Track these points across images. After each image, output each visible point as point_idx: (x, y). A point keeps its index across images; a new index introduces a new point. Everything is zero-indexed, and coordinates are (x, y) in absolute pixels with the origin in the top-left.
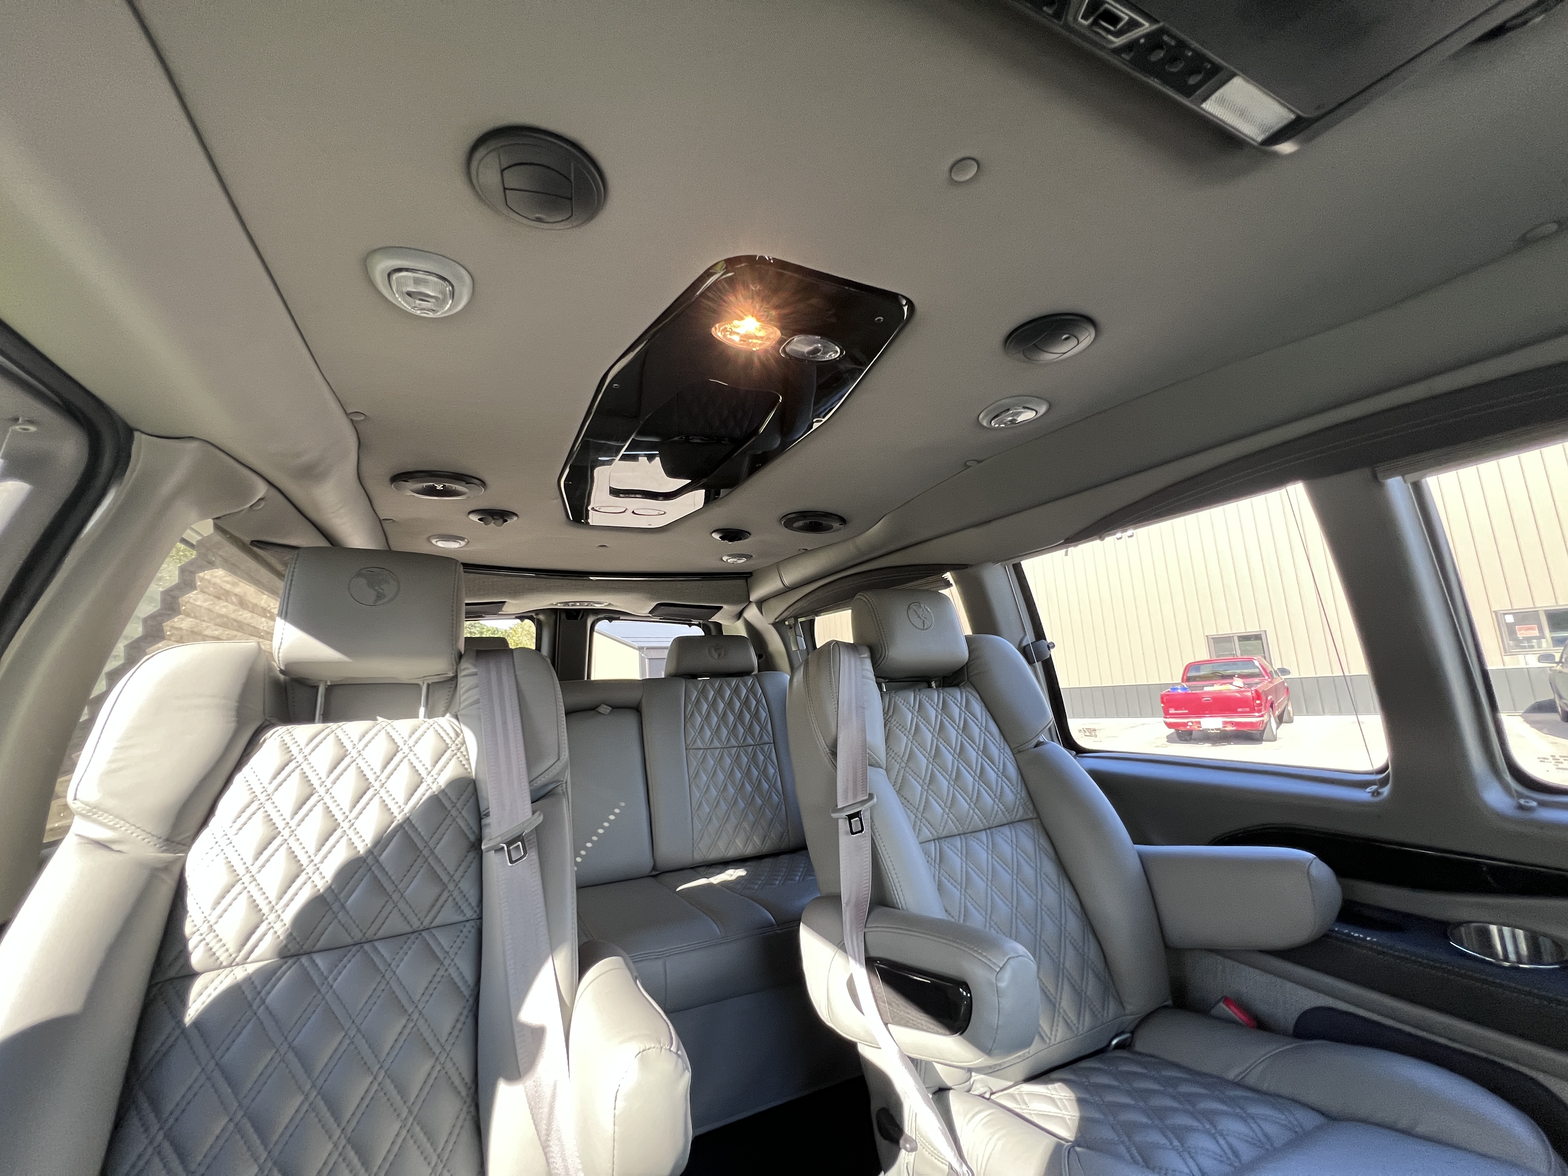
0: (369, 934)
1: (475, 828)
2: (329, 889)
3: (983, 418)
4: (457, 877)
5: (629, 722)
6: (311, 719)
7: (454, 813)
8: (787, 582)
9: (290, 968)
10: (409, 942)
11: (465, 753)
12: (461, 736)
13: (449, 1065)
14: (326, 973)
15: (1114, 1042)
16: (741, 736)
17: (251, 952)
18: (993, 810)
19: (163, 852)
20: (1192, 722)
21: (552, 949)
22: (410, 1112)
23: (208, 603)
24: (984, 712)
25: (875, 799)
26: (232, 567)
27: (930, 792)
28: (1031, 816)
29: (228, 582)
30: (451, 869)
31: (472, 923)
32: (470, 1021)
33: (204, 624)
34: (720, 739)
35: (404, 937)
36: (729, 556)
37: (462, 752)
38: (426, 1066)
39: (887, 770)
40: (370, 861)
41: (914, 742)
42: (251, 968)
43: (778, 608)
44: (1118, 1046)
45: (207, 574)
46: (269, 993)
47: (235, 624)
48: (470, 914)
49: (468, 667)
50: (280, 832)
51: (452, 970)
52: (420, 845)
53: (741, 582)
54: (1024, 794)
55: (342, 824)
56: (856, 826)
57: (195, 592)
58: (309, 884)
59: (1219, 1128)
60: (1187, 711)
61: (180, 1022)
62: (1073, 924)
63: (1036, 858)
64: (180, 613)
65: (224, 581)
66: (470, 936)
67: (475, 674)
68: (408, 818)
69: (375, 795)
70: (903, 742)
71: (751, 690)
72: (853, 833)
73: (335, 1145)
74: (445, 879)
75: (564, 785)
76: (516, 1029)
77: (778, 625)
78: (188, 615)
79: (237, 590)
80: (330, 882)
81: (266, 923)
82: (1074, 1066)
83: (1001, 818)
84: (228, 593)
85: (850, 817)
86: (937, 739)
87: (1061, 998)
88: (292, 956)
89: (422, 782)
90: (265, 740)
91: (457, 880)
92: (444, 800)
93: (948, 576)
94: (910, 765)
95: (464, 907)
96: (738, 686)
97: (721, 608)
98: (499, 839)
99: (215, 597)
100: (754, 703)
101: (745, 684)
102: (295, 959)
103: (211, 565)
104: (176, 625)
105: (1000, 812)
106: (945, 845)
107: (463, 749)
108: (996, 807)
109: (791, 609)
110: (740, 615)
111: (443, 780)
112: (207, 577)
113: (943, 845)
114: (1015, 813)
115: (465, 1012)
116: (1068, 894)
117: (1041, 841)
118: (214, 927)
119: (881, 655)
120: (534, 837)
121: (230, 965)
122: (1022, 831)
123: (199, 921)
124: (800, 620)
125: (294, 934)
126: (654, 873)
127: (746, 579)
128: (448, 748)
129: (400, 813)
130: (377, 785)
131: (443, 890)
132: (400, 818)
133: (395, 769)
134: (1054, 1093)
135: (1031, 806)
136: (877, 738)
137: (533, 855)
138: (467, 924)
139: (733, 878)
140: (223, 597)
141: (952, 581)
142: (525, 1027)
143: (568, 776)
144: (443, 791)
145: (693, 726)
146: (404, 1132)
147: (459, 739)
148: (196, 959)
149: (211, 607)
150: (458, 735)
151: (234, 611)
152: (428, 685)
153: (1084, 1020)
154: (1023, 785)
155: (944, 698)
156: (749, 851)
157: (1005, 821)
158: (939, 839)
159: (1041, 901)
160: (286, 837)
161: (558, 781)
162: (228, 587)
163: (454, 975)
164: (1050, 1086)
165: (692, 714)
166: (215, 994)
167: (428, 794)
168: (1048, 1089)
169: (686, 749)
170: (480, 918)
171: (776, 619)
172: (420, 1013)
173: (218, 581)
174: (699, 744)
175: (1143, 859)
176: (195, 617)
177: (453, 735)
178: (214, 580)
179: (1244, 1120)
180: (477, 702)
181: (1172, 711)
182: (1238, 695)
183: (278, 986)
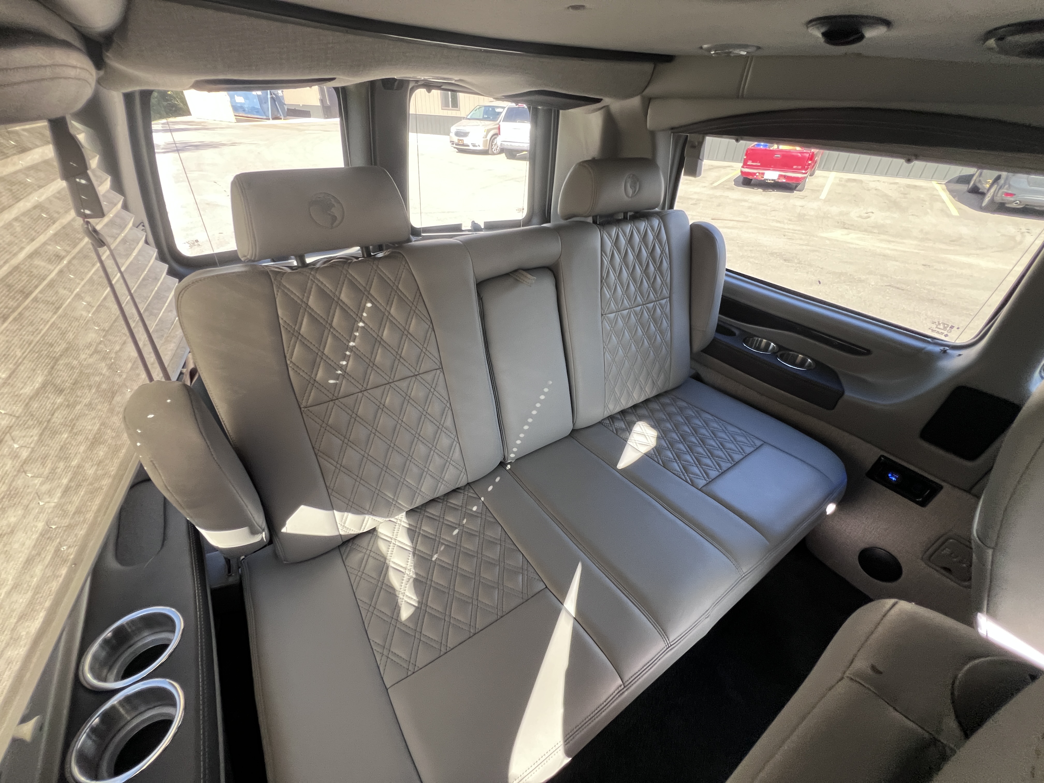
20: (759, 173)
181: (750, 163)
182: (800, 155)
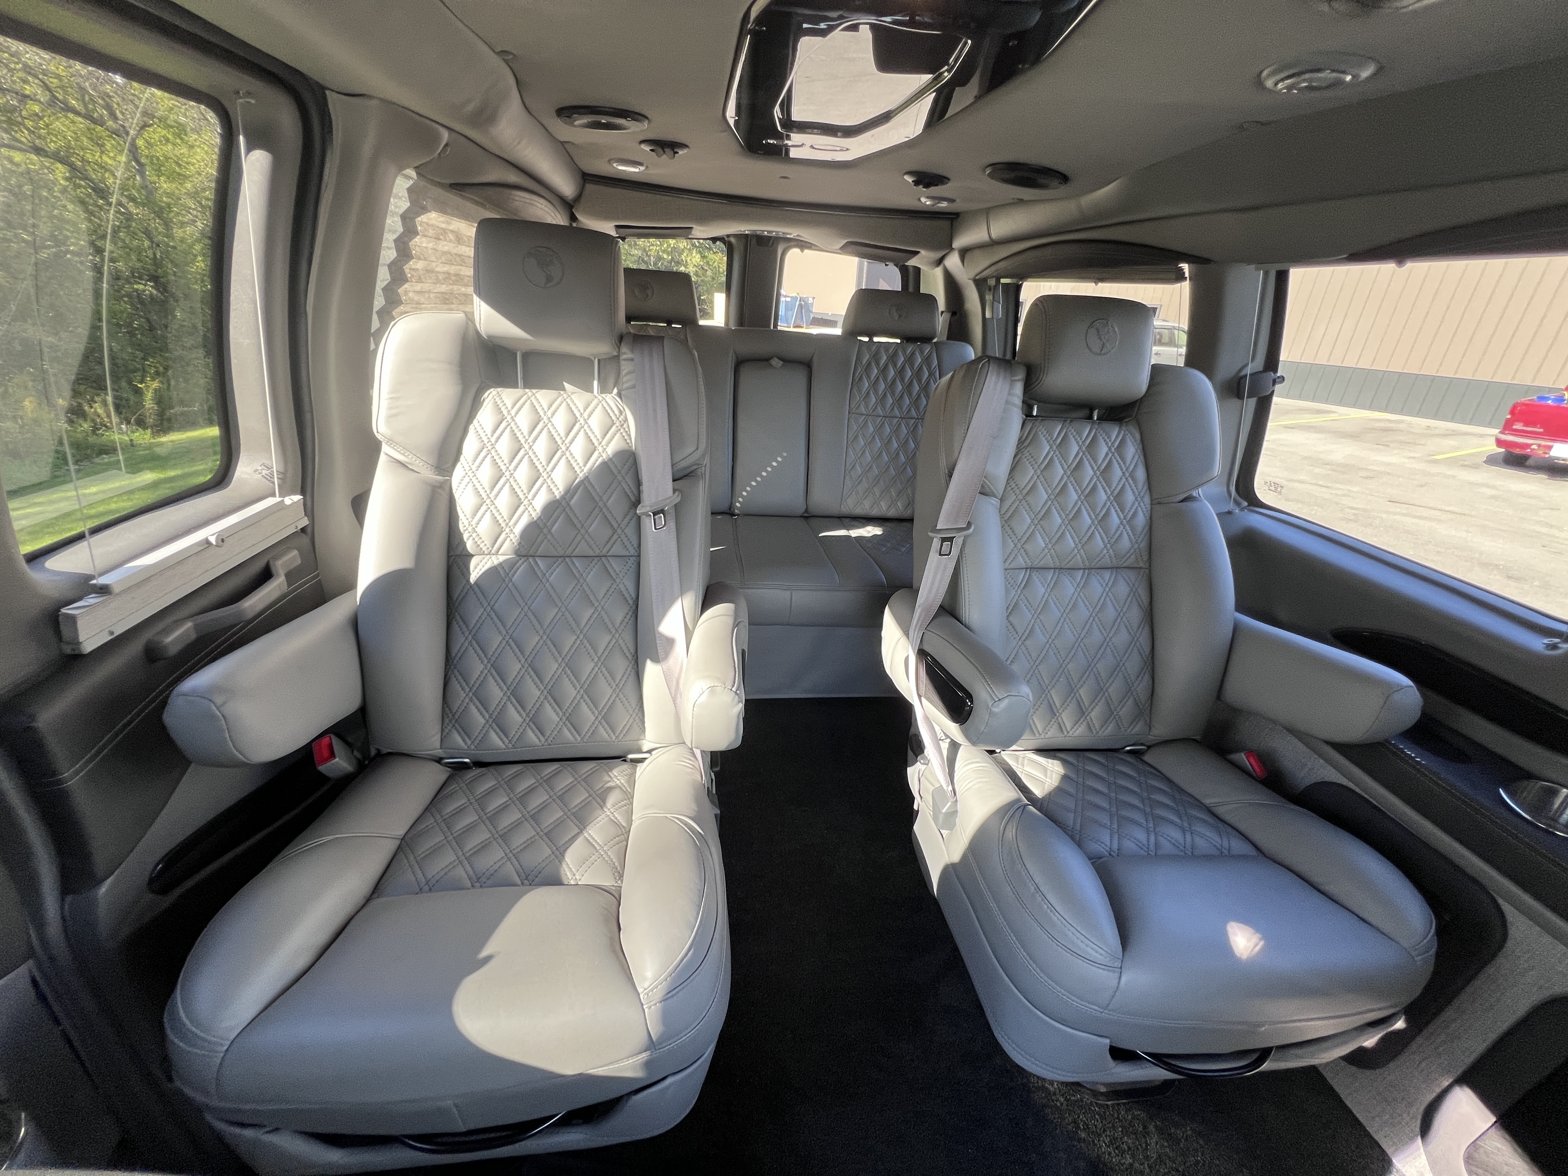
0: (568, 552)
1: (635, 492)
2: (540, 518)
3: (1269, 76)
4: (623, 525)
5: (798, 378)
6: (515, 385)
7: (619, 478)
8: (994, 235)
9: (523, 563)
10: (594, 562)
11: (627, 429)
12: (624, 414)
13: (621, 641)
14: (544, 571)
15: (1128, 748)
16: (905, 407)
17: (499, 549)
18: (1101, 552)
19: (437, 475)
20: (1539, 446)
21: (682, 593)
22: (599, 659)
23: (431, 244)
24: (1137, 457)
25: (971, 530)
26: (442, 208)
27: (1039, 527)
28: (1142, 565)
29: (443, 222)
30: (619, 519)
31: (634, 558)
32: (633, 619)
33: (434, 264)
34: (884, 407)
35: (591, 559)
36: (927, 197)
37: (624, 429)
38: (608, 638)
39: (1002, 500)
40: (563, 503)
41: (1041, 477)
42: (502, 558)
43: (981, 263)
44: (1129, 752)
45: (423, 218)
46: (513, 576)
47: (458, 259)
48: (633, 552)
49: (626, 352)
50: (504, 474)
51: (621, 586)
52: (597, 499)
53: (945, 224)
54: (1144, 545)
55: (543, 474)
56: (945, 549)
57: (419, 237)
58: (526, 514)
59: (1157, 829)
60: (1542, 430)
61: (468, 581)
62: (1133, 664)
63: (1125, 604)
64: (413, 258)
65: (439, 222)
66: (633, 566)
67: (632, 360)
68: (587, 477)
69: (563, 456)
70: (1028, 474)
71: (927, 360)
72: (940, 555)
73: (559, 665)
74: (615, 525)
75: (703, 468)
76: (657, 636)
77: (980, 283)
78: (419, 259)
79: (451, 227)
80: (540, 514)
81: (504, 533)
82: (1082, 753)
83: (1107, 561)
84: (445, 231)
85: (944, 540)
86: (1068, 477)
87: (1092, 710)
88: (524, 556)
89: (595, 450)
90: (484, 400)
91: (623, 528)
92: (612, 466)
93: (1185, 267)
94: (1028, 498)
95: (629, 546)
96: (913, 354)
97: (918, 252)
98: (648, 508)
99: (435, 238)
100: (927, 374)
101: (922, 352)
102: (526, 558)
103: (424, 210)
104: (413, 267)
105: (1107, 556)
106: (1035, 576)
107: (625, 426)
108: (1105, 551)
109: (993, 268)
110: (940, 261)
111: (611, 450)
112: (425, 220)
113: (1033, 574)
114: (1123, 560)
115: (630, 613)
116: (1144, 639)
117: (1139, 590)
118: (476, 529)
119: (1037, 379)
120: (673, 511)
121: (489, 554)
122: (1123, 577)
123: (466, 523)
124: (1003, 281)
125: (523, 543)
126: (806, 515)
127: (952, 220)
128: (614, 424)
129: (581, 472)
130: (563, 448)
131: (614, 533)
132: (581, 475)
133: (576, 437)
134: (1050, 765)
135: (1145, 558)
136: (1001, 469)
137: (672, 524)
138: (631, 558)
139: (870, 535)
140: (441, 237)
141: (1187, 275)
142: (662, 635)
143: (707, 461)
144: (611, 459)
145: (860, 391)
146: (596, 669)
147: (622, 417)
148: (470, 546)
149: (435, 247)
150: (621, 413)
151: (454, 247)
152: (599, 361)
153: (1106, 729)
154: (1148, 536)
155: (1095, 436)
156: (892, 513)
157: (1110, 565)
158: (1032, 568)
159: (1111, 638)
160: (508, 477)
161: (699, 464)
162: (443, 226)
163: (623, 589)
164: (1050, 761)
165: (861, 379)
166: (484, 570)
167: (600, 460)
168: (1048, 762)
169: (849, 413)
170: (639, 556)
171: (977, 275)
172: (602, 608)
173: (434, 222)
174: (863, 409)
175: (1237, 628)
176: (425, 259)
177: (617, 412)
178: (430, 222)
179: (1184, 831)
180: (634, 387)
181: (1519, 427)
183: (518, 573)
